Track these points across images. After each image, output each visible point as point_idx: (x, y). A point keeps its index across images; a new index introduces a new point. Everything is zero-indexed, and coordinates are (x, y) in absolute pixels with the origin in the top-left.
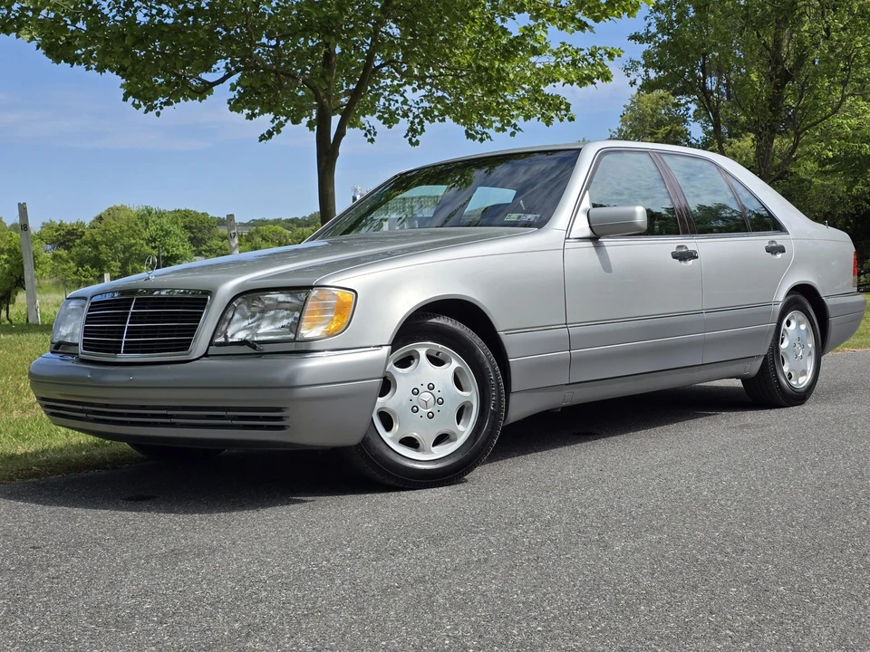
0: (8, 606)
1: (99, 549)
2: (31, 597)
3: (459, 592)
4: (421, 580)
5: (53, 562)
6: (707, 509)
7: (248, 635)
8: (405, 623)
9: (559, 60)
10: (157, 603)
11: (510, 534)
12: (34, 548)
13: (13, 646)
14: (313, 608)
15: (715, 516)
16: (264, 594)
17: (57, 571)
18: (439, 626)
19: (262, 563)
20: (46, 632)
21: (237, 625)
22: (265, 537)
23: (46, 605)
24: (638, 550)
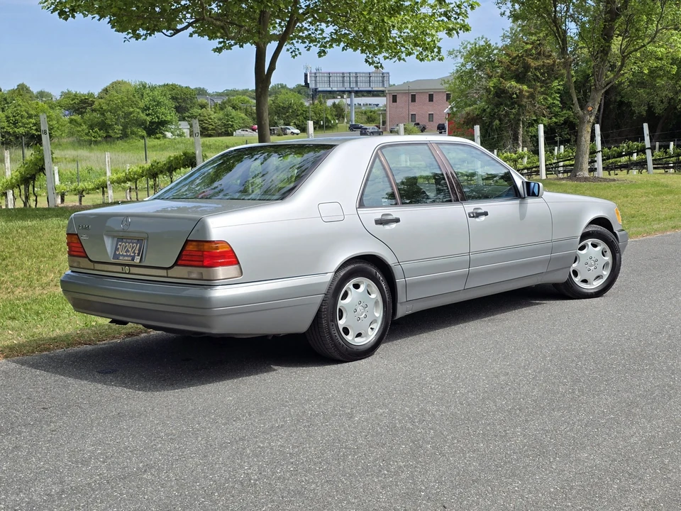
0: (29, 449)
1: (79, 411)
2: (40, 443)
3: (259, 447)
4: (242, 439)
5: (54, 420)
6: (421, 391)
7: (145, 471)
8: (226, 465)
9: (435, 11)
10: (105, 450)
11: (303, 408)
12: (44, 408)
13: (30, 474)
14: (182, 455)
15: (422, 396)
16: (160, 445)
17: (55, 426)
18: (242, 467)
19: (164, 424)
20: (46, 466)
21: (141, 465)
22: (171, 405)
23: (48, 449)
24: (367, 420)
